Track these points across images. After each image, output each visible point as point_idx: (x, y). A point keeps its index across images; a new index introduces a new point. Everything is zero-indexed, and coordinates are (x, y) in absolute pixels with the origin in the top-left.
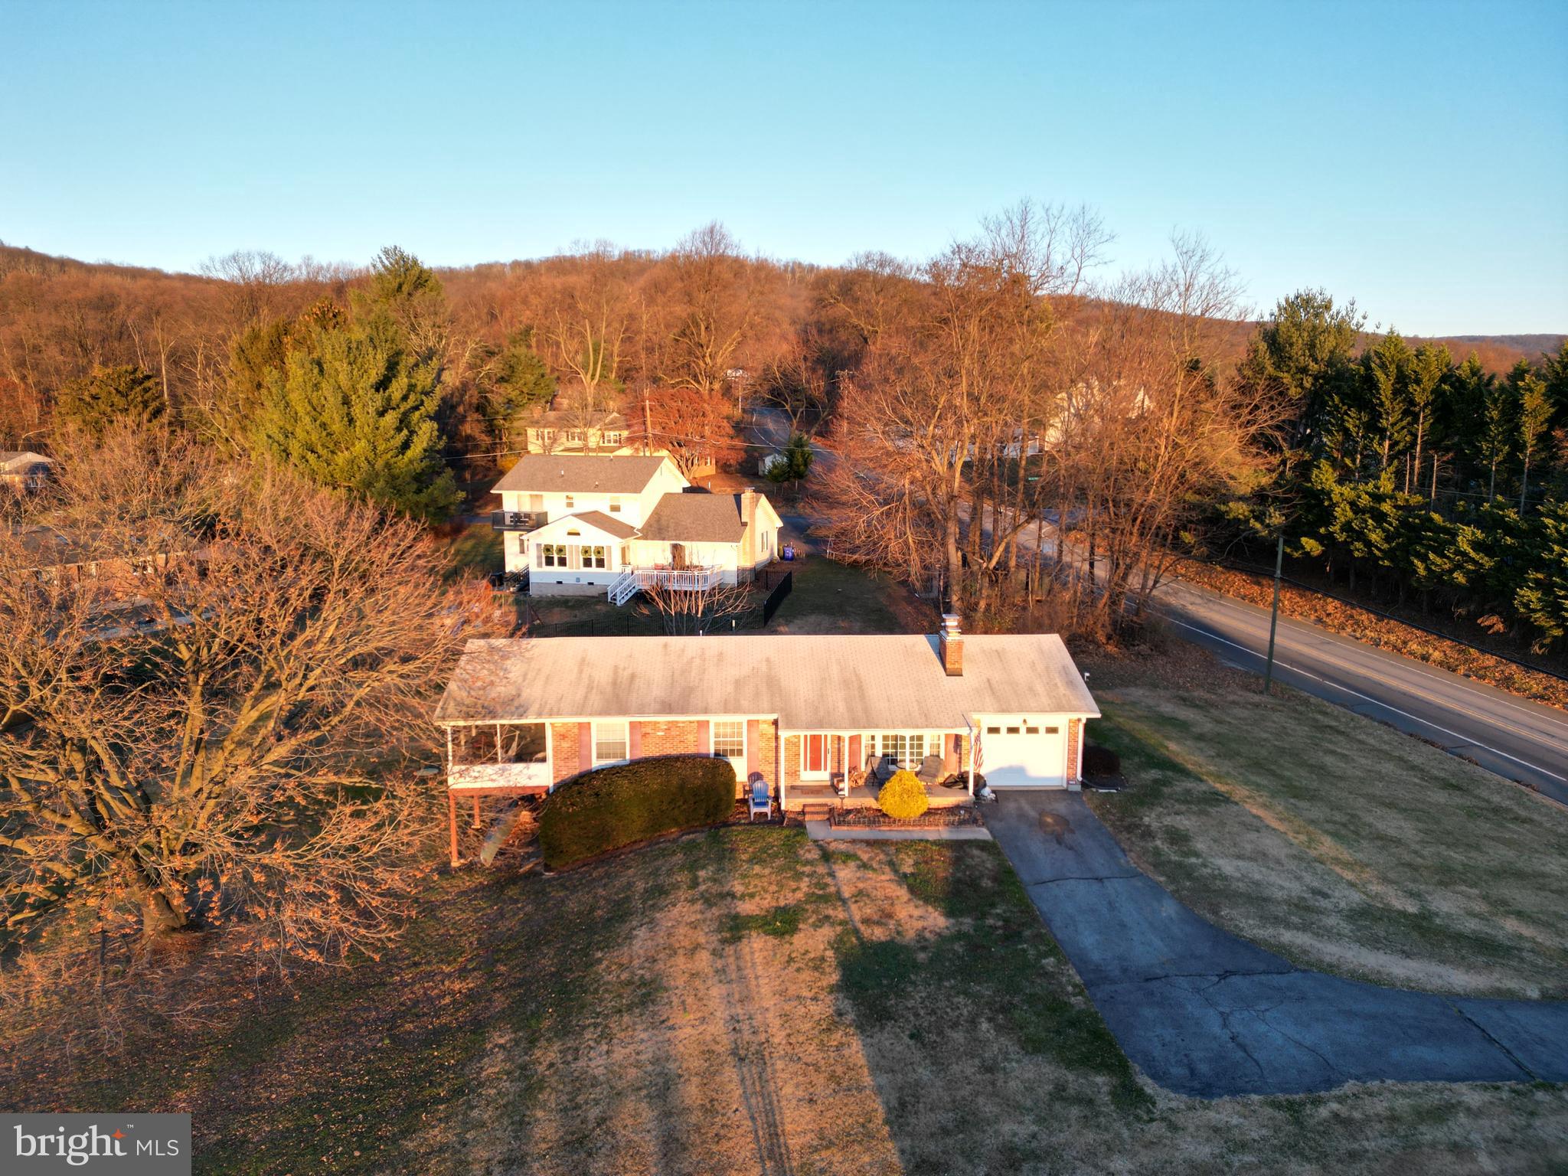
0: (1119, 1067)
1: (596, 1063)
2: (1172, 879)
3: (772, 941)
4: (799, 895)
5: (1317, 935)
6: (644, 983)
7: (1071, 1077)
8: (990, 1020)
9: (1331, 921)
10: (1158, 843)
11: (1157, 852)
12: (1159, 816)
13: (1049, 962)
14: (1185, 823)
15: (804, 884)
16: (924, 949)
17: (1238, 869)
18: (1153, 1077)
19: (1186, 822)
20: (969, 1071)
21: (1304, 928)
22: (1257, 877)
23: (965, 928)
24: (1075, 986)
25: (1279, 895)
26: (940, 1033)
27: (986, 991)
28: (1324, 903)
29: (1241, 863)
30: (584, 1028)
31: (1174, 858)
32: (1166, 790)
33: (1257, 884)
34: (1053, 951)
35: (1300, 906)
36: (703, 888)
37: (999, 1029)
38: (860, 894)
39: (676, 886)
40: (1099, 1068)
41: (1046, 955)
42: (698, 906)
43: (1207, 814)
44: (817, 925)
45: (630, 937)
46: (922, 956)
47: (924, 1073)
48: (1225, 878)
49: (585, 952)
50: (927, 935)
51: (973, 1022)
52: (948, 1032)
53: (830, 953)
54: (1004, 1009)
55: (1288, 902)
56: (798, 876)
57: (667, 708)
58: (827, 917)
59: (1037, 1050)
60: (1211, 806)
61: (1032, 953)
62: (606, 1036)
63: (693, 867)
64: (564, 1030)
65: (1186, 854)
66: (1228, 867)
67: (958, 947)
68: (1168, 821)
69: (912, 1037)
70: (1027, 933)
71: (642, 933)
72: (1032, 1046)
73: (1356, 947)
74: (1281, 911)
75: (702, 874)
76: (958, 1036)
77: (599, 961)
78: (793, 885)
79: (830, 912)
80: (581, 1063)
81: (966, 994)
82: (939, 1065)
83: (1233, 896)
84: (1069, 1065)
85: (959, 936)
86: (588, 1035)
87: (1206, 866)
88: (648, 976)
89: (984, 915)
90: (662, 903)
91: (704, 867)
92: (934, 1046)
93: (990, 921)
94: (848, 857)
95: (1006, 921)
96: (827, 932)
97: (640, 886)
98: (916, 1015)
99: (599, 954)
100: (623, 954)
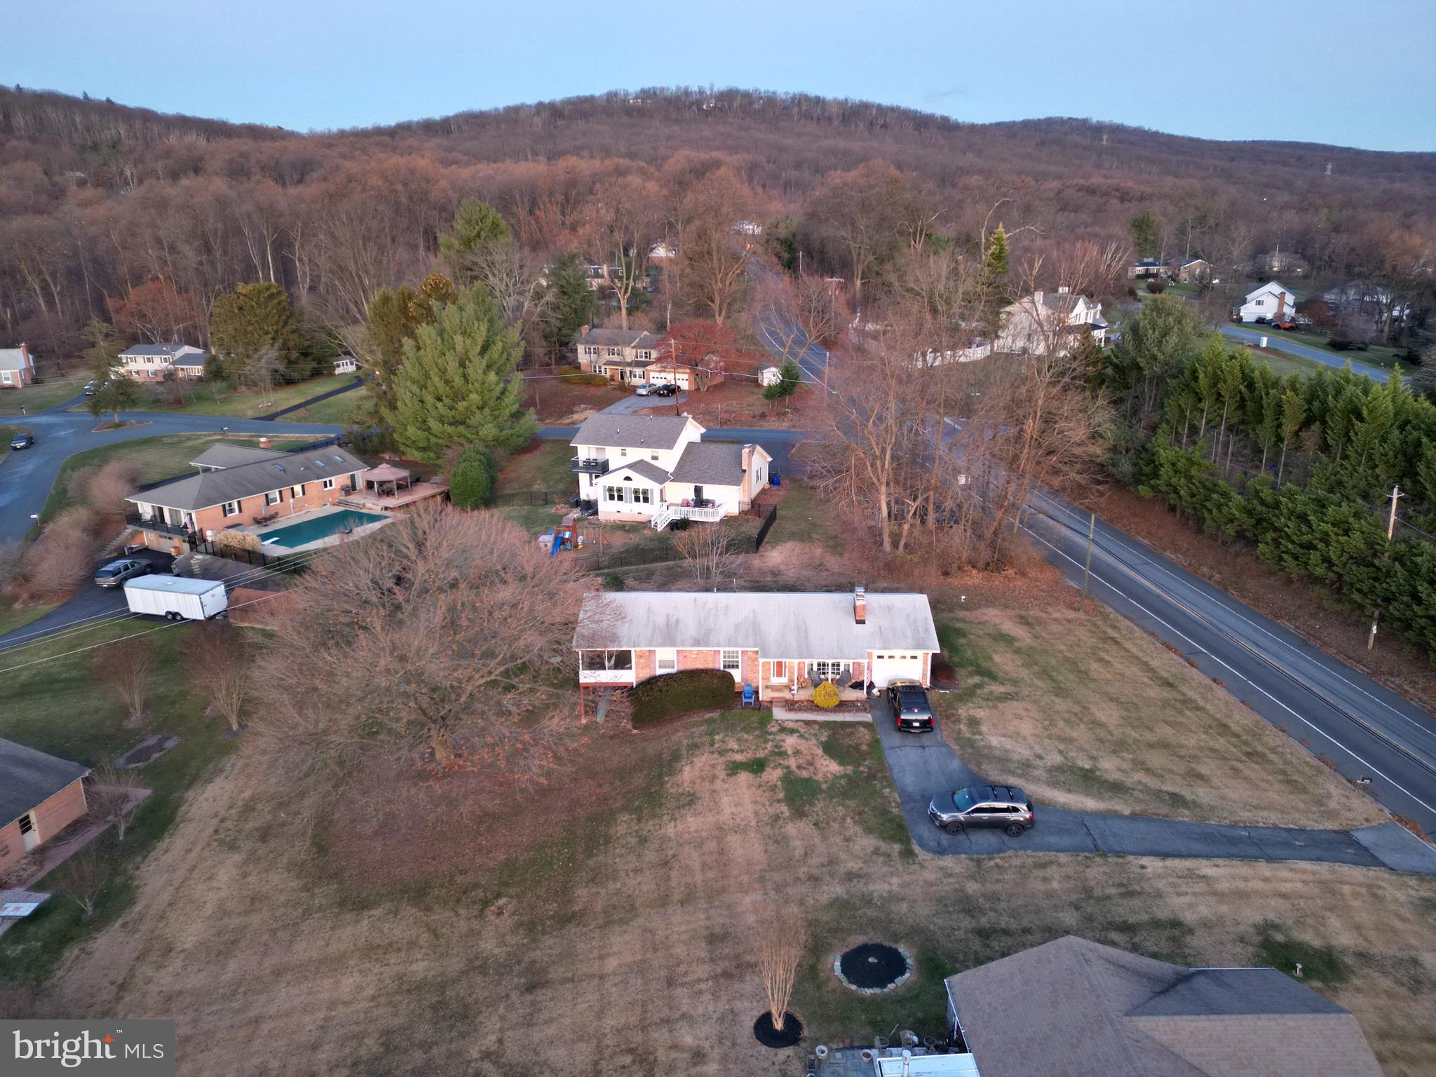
0: (906, 841)
1: (670, 830)
2: (962, 747)
3: (751, 776)
4: (766, 751)
5: (1027, 780)
6: (689, 795)
7: (883, 844)
8: (852, 818)
9: (1036, 773)
10: (962, 726)
11: (959, 732)
12: (968, 709)
13: (887, 791)
14: (980, 713)
15: (770, 744)
16: (826, 782)
17: (1000, 742)
18: (920, 846)
19: (982, 713)
20: (838, 841)
21: (1021, 776)
22: (1009, 747)
23: (848, 772)
24: (896, 803)
25: (1015, 757)
26: (828, 823)
27: (852, 803)
28: (1039, 763)
29: (1003, 739)
30: (663, 815)
31: (968, 735)
32: (979, 691)
33: (1006, 751)
34: (889, 786)
35: (1027, 765)
36: (717, 745)
37: (855, 822)
38: (797, 753)
39: (704, 744)
40: (896, 842)
41: (885, 787)
42: (716, 755)
43: (995, 707)
44: (775, 768)
45: (681, 770)
46: (824, 786)
47: (817, 841)
48: (990, 747)
49: (660, 776)
50: (829, 775)
51: (844, 819)
52: (831, 823)
53: (779, 783)
54: (860, 814)
55: (1019, 762)
56: (766, 741)
57: (697, 643)
58: (780, 764)
59: (871, 833)
60: (1001, 702)
61: (879, 786)
62: (674, 819)
63: (711, 733)
64: (654, 816)
65: (974, 733)
66: (994, 741)
67: (843, 782)
68: (972, 712)
69: (814, 824)
70: (879, 775)
71: (687, 768)
72: (869, 830)
73: (1044, 786)
74: (1012, 766)
75: (717, 737)
76: (835, 826)
77: (667, 782)
78: (764, 745)
79: (782, 762)
80: (663, 831)
81: (843, 805)
82: (825, 838)
83: (990, 758)
84: (884, 839)
85: (846, 776)
86: (665, 817)
87: (982, 740)
88: (691, 791)
89: (859, 765)
90: (697, 753)
91: (718, 734)
92: (823, 829)
93: (862, 769)
94: (792, 731)
95: (870, 768)
96: (778, 773)
97: (685, 742)
98: (818, 815)
99: (667, 779)
100: (678, 778)
